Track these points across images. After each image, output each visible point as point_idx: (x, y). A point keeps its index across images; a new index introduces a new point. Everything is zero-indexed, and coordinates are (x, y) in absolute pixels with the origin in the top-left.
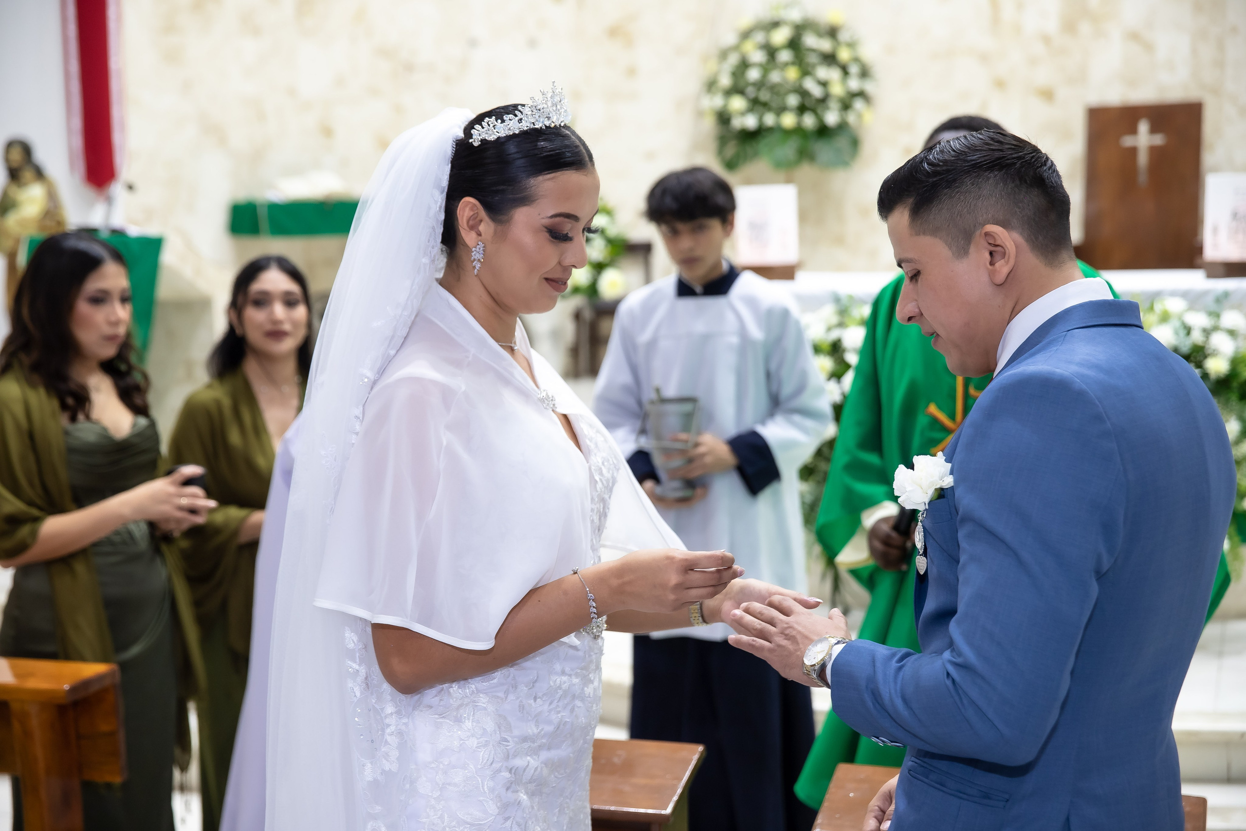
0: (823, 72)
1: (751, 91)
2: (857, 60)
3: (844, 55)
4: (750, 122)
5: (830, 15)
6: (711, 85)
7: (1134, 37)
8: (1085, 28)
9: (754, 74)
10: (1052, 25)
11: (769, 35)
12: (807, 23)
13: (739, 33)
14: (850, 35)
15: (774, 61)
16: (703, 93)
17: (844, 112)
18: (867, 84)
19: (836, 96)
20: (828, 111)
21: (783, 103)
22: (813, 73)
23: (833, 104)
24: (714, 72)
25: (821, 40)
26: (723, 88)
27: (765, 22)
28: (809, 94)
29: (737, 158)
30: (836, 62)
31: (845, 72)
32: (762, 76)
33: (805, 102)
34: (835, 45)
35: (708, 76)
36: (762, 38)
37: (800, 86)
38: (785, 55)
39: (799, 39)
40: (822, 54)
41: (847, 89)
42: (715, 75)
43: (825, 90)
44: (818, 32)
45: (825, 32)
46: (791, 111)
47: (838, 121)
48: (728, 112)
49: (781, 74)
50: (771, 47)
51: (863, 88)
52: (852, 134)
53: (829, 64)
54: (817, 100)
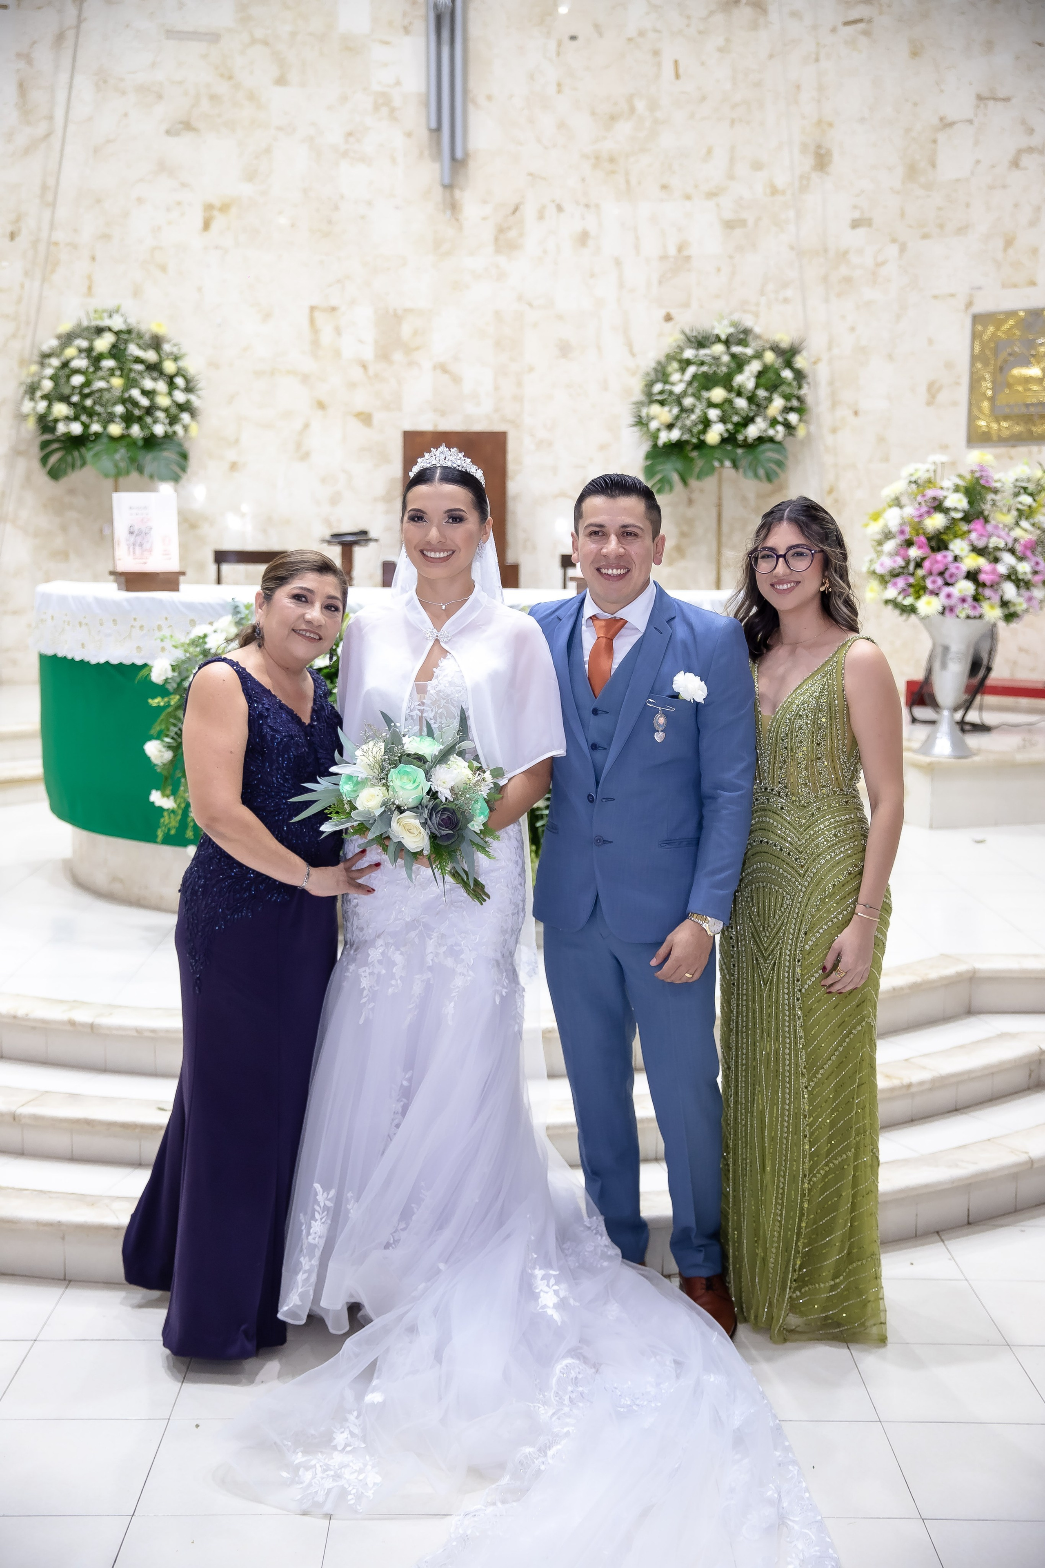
0: (148, 384)
1: (75, 399)
2: (180, 372)
3: (169, 367)
4: (76, 429)
5: (153, 325)
6: (32, 390)
7: (443, 368)
8: (398, 356)
9: (77, 380)
10: (368, 353)
11: (91, 341)
12: (129, 332)
13: (59, 337)
14: (177, 347)
15: (98, 368)
16: (23, 398)
17: (171, 424)
18: (192, 397)
19: (162, 407)
20: (155, 422)
21: (109, 412)
22: (139, 382)
23: (160, 415)
24: (34, 375)
25: (145, 350)
26: (44, 393)
27: (87, 329)
28: (136, 404)
29: (64, 466)
30: (161, 373)
31: (171, 384)
32: (88, 383)
33: (132, 412)
34: (160, 356)
35: (29, 380)
36: (84, 344)
37: (126, 395)
38: (108, 363)
39: (122, 347)
40: (147, 364)
41: (174, 401)
42: (36, 379)
43: (152, 400)
44: (141, 342)
45: (149, 342)
46: (117, 420)
47: (166, 432)
48: (51, 418)
49: (108, 382)
50: (94, 354)
51: (188, 402)
52: (180, 445)
53: (155, 374)
54: (144, 410)
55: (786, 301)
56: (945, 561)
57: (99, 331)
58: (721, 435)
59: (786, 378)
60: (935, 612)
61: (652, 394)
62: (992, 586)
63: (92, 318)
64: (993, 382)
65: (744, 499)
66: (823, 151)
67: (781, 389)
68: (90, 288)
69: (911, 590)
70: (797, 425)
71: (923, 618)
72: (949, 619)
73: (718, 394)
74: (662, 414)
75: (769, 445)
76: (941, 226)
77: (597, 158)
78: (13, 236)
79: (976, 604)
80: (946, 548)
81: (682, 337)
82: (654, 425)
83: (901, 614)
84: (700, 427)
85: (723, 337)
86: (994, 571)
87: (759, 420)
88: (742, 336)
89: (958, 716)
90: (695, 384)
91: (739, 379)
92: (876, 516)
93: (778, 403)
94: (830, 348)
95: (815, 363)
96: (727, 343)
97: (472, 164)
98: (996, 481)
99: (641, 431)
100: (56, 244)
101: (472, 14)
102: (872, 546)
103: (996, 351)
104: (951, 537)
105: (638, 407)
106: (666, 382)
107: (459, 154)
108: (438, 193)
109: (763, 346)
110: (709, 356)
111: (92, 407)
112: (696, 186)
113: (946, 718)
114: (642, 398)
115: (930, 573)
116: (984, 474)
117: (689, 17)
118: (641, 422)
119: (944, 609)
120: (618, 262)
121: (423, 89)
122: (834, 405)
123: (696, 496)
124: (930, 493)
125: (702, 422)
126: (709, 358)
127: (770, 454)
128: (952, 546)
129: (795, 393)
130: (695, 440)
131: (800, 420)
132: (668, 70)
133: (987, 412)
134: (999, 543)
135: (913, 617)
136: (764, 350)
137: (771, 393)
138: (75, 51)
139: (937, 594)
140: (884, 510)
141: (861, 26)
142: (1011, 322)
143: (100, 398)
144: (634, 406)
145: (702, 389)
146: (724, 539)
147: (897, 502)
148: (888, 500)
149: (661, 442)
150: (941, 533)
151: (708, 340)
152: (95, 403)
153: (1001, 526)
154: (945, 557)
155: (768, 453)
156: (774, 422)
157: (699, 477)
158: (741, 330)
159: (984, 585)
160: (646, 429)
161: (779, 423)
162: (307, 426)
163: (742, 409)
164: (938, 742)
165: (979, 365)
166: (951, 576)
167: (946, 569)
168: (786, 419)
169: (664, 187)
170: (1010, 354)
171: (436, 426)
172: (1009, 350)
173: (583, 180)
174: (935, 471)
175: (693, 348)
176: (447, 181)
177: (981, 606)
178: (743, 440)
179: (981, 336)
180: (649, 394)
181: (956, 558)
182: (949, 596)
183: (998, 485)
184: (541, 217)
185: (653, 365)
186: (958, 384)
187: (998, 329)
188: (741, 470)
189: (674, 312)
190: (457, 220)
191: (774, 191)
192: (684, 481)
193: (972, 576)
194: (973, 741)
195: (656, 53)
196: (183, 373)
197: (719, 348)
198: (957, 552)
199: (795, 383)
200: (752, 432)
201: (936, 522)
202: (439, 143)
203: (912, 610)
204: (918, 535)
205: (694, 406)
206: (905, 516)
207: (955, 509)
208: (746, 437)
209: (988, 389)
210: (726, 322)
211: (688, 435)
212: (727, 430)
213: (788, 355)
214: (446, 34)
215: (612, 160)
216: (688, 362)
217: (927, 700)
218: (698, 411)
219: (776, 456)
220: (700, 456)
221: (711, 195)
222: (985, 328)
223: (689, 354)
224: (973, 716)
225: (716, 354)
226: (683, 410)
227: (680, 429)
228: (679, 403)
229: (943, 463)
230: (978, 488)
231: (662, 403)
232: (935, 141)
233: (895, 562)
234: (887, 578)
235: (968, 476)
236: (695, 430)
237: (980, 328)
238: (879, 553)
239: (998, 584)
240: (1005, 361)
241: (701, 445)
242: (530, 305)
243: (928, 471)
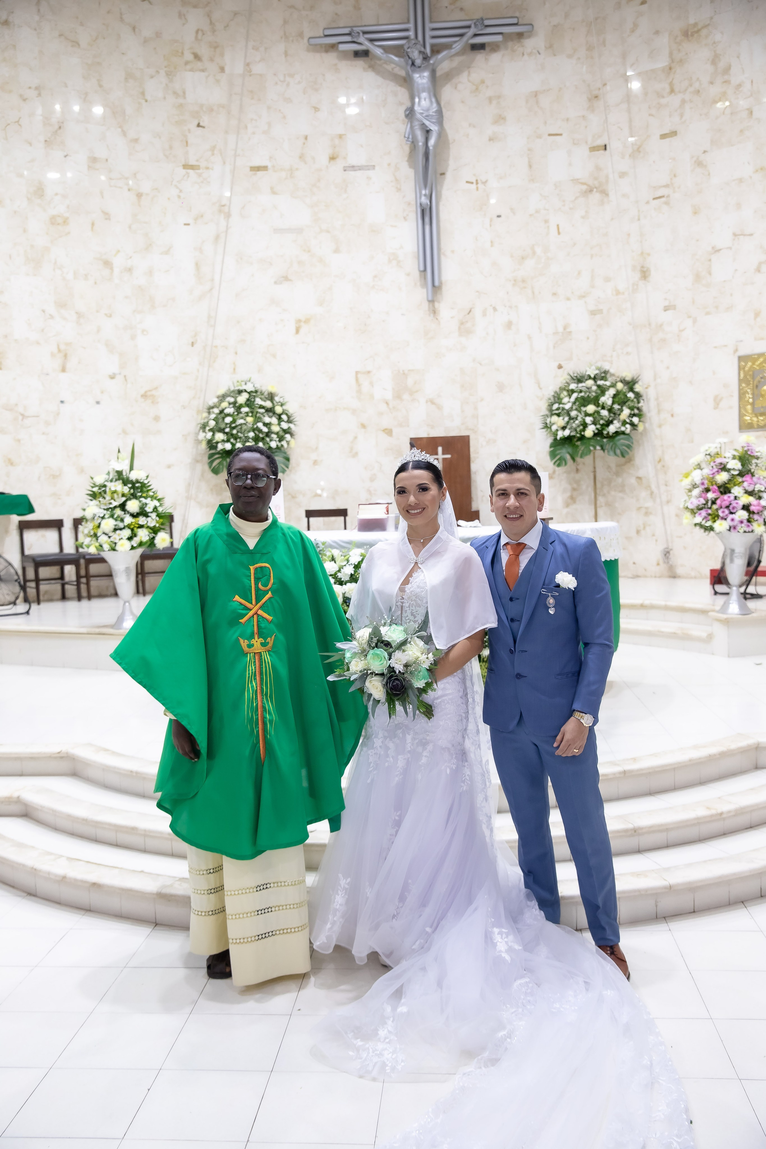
0: (267, 420)
1: (227, 430)
2: (284, 412)
3: (278, 410)
4: (228, 446)
5: (268, 387)
6: (204, 427)
7: (432, 402)
8: (406, 396)
9: (228, 420)
10: (389, 395)
11: (236, 398)
12: (256, 392)
13: (218, 397)
14: (282, 399)
15: (239, 412)
16: (199, 431)
17: (280, 441)
18: (291, 426)
19: (275, 432)
20: (271, 440)
21: (246, 437)
22: (262, 419)
23: (274, 436)
24: (204, 419)
25: (265, 401)
26: (211, 427)
27: (233, 391)
28: (260, 431)
29: (222, 467)
30: (274, 413)
31: (280, 419)
32: (234, 421)
33: (258, 435)
34: (273, 404)
35: (202, 421)
36: (232, 400)
37: (255, 426)
38: (245, 410)
39: (253, 400)
40: (266, 408)
41: (281, 428)
42: (206, 421)
43: (269, 428)
44: (263, 397)
45: (267, 397)
46: (250, 440)
47: (277, 445)
48: (214, 441)
49: (245, 420)
50: (237, 405)
51: (289, 428)
52: (285, 453)
53: (271, 414)
54: (265, 434)
55: (628, 353)
56: (729, 500)
57: (240, 392)
58: (594, 431)
59: (630, 397)
60: (725, 530)
61: (553, 410)
62: (758, 513)
63: (235, 385)
64: (753, 394)
65: (609, 467)
66: (645, 269)
67: (627, 404)
68: (234, 369)
69: (710, 517)
70: (638, 424)
71: (718, 533)
72: (733, 533)
73: (591, 408)
74: (559, 421)
75: (622, 436)
76: (717, 307)
77: (515, 281)
78: (193, 344)
79: (749, 524)
80: (730, 492)
81: (569, 377)
82: (554, 428)
83: (705, 532)
84: (581, 427)
85: (592, 376)
86: (759, 505)
87: (615, 422)
88: (603, 375)
89: (742, 590)
90: (577, 403)
91: (602, 399)
92: (687, 475)
93: (626, 412)
94: (655, 380)
95: (647, 388)
96: (595, 379)
97: (444, 289)
98: (757, 452)
99: (547, 430)
100: (216, 347)
101: (441, 208)
102: (686, 492)
103: (753, 377)
104: (732, 485)
105: (545, 418)
106: (560, 403)
107: (437, 283)
108: (426, 305)
109: (616, 380)
110: (585, 387)
111: (237, 434)
112: (572, 293)
113: (735, 592)
114: (547, 413)
115: (721, 507)
116: (749, 448)
117: (564, 201)
118: (547, 427)
119: (730, 528)
120: (530, 338)
121: (416, 250)
122: (659, 412)
123: (579, 467)
124: (718, 460)
125: (582, 425)
126: (585, 388)
127: (622, 441)
128: (732, 491)
129: (636, 405)
130: (578, 435)
131: (640, 421)
132: (553, 230)
133: (750, 412)
134: (761, 488)
135: (712, 532)
136: (617, 382)
137: (622, 407)
138: (225, 244)
139: (726, 519)
140: (691, 472)
141: (663, 200)
142: (761, 360)
143: (241, 428)
144: (542, 417)
145: (581, 406)
146: (598, 491)
147: (699, 467)
148: (694, 465)
149: (558, 438)
150: (726, 483)
151: (584, 378)
152: (238, 432)
153: (762, 477)
154: (729, 497)
155: (621, 440)
156: (624, 423)
157: (581, 457)
158: (602, 371)
159: (754, 513)
160: (549, 430)
161: (627, 423)
162: (356, 438)
163: (605, 416)
164: (731, 605)
165: (744, 385)
166: (733, 508)
167: (730, 504)
168: (631, 421)
169: (554, 294)
170: (762, 378)
171: (428, 434)
172: (761, 376)
173: (508, 293)
174: (720, 448)
175: (574, 383)
176: (430, 298)
177: (752, 525)
178: (607, 434)
179: (744, 368)
180: (551, 410)
181: (736, 498)
182: (733, 520)
183: (758, 454)
184: (484, 314)
185: (553, 394)
186: (732, 396)
187: (754, 364)
188: (606, 451)
189: (563, 363)
190: (437, 319)
191: (618, 293)
192: (573, 459)
193: (746, 508)
194: (752, 604)
195: (546, 221)
196: (286, 412)
197: (590, 382)
198: (736, 494)
199: (635, 400)
200: (612, 429)
201: (723, 477)
202: (425, 278)
203: (711, 529)
204: (712, 485)
205: (578, 416)
206: (704, 474)
207: (734, 469)
208: (608, 432)
209: (750, 398)
210: (593, 367)
211: (574, 432)
212: (597, 429)
213: (630, 384)
214: (427, 219)
215: (523, 281)
216: (573, 391)
217: (723, 581)
218: (579, 419)
219: (627, 442)
220: (582, 444)
221: (582, 297)
222: (746, 365)
223: (573, 386)
224: (751, 589)
225: (589, 386)
226: (571, 418)
227: (569, 429)
228: (569, 415)
229: (725, 443)
230: (747, 456)
231: (558, 415)
232: (710, 260)
233: (699, 501)
234: (695, 511)
235: (741, 450)
236: (578, 430)
237: (743, 364)
238: (690, 497)
239: (761, 512)
240: (759, 382)
241: (582, 438)
242: (481, 364)
243: (716, 447)
